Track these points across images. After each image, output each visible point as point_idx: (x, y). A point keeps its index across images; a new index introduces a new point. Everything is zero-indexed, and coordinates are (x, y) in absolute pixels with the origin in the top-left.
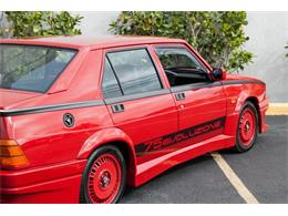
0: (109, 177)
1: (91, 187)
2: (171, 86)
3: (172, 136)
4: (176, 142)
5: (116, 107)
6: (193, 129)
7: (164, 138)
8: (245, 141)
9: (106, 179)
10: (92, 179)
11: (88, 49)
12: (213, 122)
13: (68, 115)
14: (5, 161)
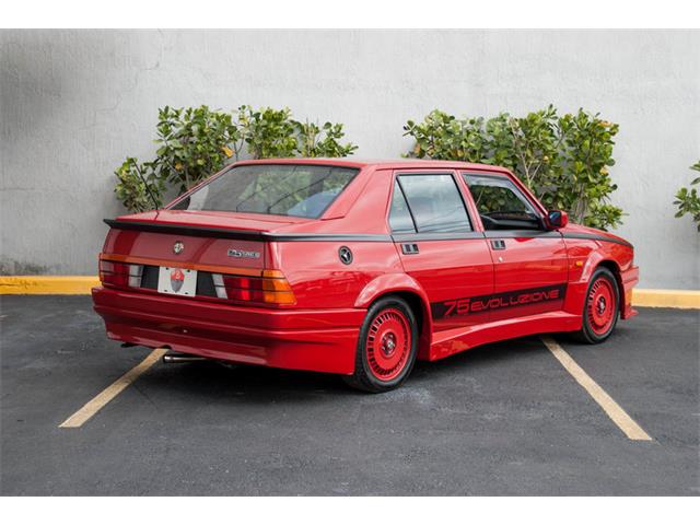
0: (394, 340)
1: (371, 350)
2: (486, 229)
3: (485, 299)
4: (489, 308)
5: (407, 246)
6: (516, 294)
7: (473, 300)
8: (597, 327)
9: (390, 343)
10: (371, 339)
11: (373, 168)
12: (546, 289)
13: (344, 250)
14: (268, 298)
